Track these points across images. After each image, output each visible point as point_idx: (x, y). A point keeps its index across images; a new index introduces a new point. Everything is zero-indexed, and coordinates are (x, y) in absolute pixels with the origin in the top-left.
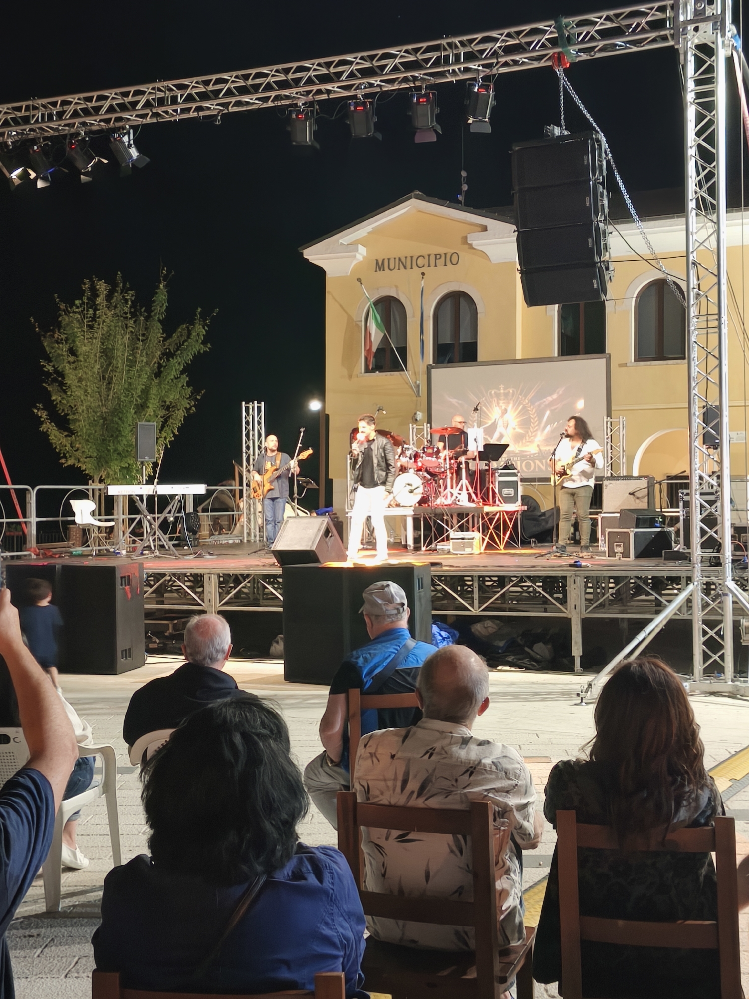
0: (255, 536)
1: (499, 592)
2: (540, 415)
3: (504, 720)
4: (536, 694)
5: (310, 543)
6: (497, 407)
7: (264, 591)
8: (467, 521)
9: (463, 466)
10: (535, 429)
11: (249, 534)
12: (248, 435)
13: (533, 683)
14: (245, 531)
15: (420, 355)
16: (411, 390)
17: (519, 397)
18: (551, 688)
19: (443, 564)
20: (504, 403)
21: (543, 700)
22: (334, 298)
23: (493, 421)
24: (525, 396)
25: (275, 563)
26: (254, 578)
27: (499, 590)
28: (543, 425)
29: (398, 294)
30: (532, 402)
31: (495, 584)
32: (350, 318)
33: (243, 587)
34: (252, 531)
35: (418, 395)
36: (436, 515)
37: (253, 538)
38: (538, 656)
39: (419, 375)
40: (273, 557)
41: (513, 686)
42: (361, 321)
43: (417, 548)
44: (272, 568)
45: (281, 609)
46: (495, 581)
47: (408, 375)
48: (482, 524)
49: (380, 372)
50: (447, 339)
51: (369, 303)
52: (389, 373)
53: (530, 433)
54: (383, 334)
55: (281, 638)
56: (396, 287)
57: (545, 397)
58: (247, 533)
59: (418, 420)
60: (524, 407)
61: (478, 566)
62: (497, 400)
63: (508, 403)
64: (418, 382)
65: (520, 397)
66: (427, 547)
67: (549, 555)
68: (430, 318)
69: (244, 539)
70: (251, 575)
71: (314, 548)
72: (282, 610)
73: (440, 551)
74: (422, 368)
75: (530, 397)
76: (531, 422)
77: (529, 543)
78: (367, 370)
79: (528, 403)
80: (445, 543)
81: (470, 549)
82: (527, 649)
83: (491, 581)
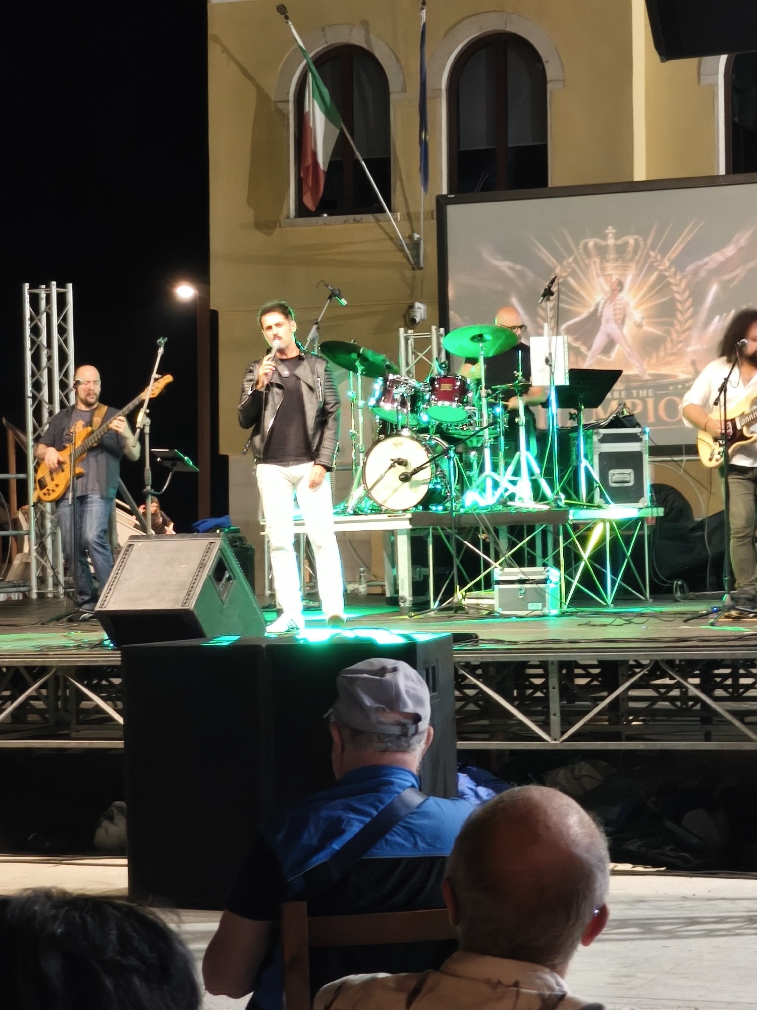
0: (56, 584)
1: (603, 698)
2: (697, 294)
3: (623, 979)
4: (693, 921)
5: (183, 595)
6: (602, 279)
7: (79, 703)
8: (531, 544)
9: (522, 419)
10: (686, 327)
11: (42, 580)
12: (36, 359)
13: (685, 898)
14: (34, 573)
15: (417, 176)
16: (400, 254)
17: (648, 256)
18: (725, 908)
19: (480, 637)
20: (615, 268)
21: (709, 934)
22: (225, 50)
23: (592, 309)
24: (664, 251)
25: (102, 641)
26: (56, 677)
27: (605, 694)
28: (703, 315)
29: (368, 40)
30: (679, 264)
31: (595, 683)
32: (262, 96)
33: (30, 698)
34: (50, 572)
35: (416, 266)
36: (461, 530)
37: (50, 588)
38: (695, 840)
39: (418, 220)
40: (100, 627)
41: (641, 905)
42: (288, 101)
43: (420, 606)
44: (96, 651)
45: (120, 744)
46: (594, 677)
47: (394, 221)
48: (565, 548)
49: (329, 215)
50: (479, 141)
51: (305, 62)
52: (351, 217)
53: (674, 336)
54: (338, 132)
55: (120, 809)
56: (365, 24)
57: (708, 254)
58: (38, 578)
59: (418, 320)
60: (661, 278)
61: (558, 641)
62: (601, 262)
63: (626, 268)
64: (416, 236)
65: (652, 254)
66: (442, 602)
67: (715, 616)
68: (440, 97)
69: (30, 591)
70: (51, 667)
71: (191, 605)
72: (122, 746)
73: (471, 611)
74: (424, 204)
75: (674, 252)
76: (676, 309)
77: (669, 591)
78: (302, 211)
79: (670, 268)
80: (482, 593)
81: (539, 606)
82: (668, 824)
83: (587, 675)
